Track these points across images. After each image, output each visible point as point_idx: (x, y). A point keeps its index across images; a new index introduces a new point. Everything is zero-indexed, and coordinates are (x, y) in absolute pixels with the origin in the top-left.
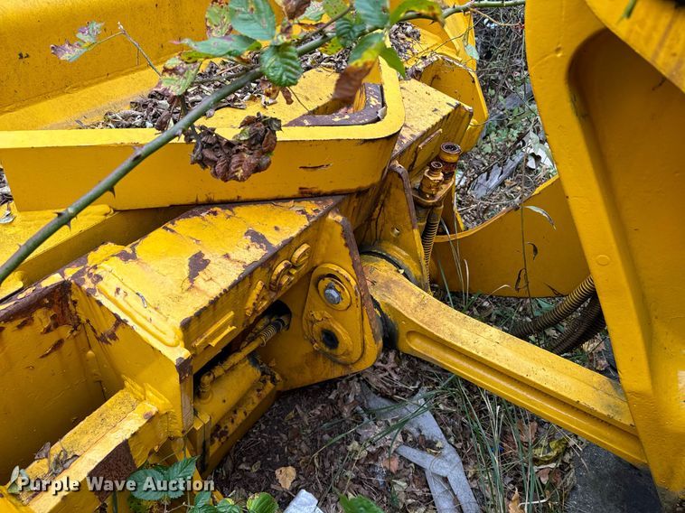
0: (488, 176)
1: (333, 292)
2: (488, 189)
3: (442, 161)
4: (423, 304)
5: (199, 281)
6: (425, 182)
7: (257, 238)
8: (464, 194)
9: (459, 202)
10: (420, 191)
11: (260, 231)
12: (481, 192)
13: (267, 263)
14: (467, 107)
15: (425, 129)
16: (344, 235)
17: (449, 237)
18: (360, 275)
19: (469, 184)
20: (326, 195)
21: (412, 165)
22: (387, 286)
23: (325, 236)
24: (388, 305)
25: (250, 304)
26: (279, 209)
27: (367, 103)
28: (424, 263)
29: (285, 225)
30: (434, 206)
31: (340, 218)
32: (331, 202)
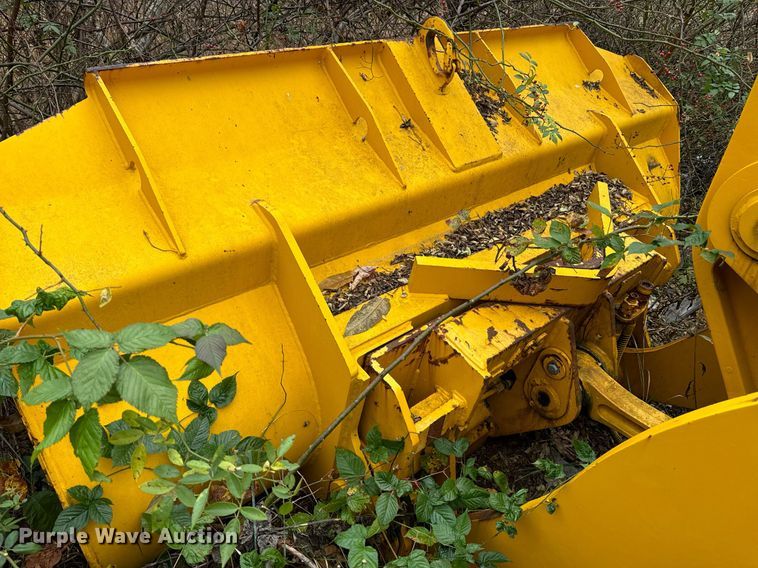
0: (678, 305)
1: (554, 366)
2: (678, 316)
3: (639, 293)
4: (613, 388)
5: (493, 341)
6: (624, 305)
7: (521, 325)
8: (655, 317)
9: (650, 323)
10: (619, 311)
11: (522, 320)
12: (672, 318)
13: (525, 339)
14: (662, 257)
15: (629, 270)
16: (569, 332)
17: (636, 350)
18: (575, 359)
19: (661, 310)
20: (560, 306)
21: (617, 292)
22: (589, 371)
23: (555, 331)
24: (588, 384)
25: (511, 360)
26: (531, 310)
27: (594, 255)
28: (616, 361)
29: (537, 320)
30: (629, 323)
31: (568, 321)
32: (563, 311)
